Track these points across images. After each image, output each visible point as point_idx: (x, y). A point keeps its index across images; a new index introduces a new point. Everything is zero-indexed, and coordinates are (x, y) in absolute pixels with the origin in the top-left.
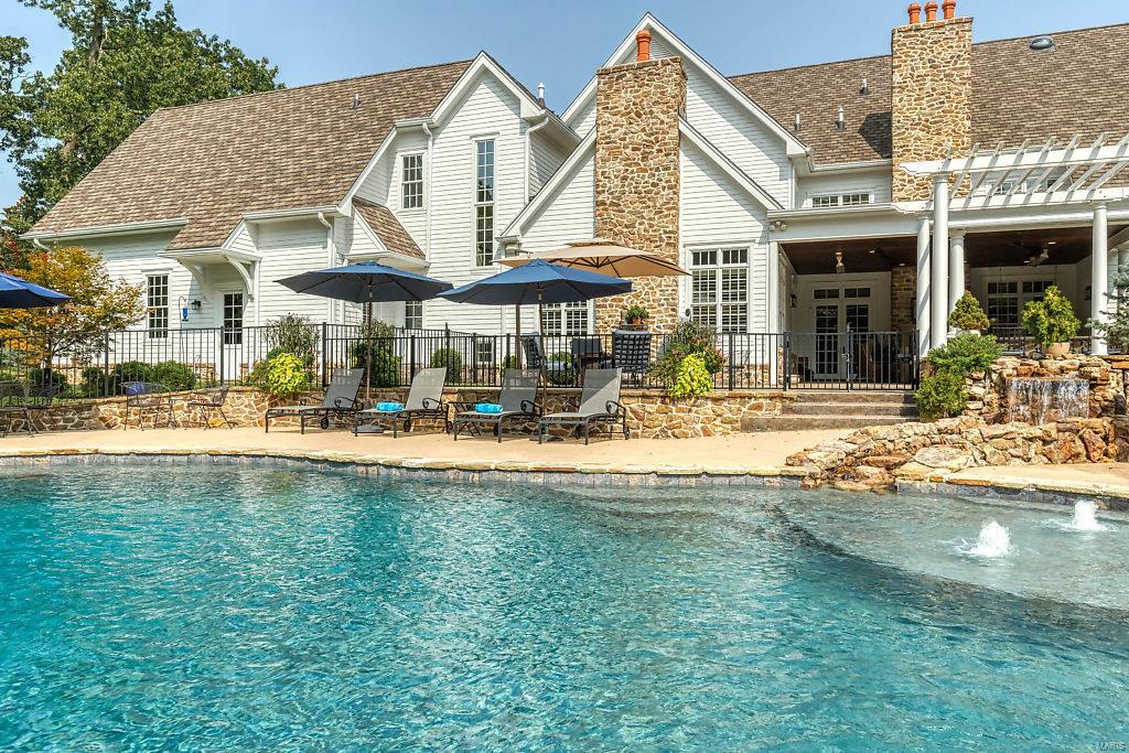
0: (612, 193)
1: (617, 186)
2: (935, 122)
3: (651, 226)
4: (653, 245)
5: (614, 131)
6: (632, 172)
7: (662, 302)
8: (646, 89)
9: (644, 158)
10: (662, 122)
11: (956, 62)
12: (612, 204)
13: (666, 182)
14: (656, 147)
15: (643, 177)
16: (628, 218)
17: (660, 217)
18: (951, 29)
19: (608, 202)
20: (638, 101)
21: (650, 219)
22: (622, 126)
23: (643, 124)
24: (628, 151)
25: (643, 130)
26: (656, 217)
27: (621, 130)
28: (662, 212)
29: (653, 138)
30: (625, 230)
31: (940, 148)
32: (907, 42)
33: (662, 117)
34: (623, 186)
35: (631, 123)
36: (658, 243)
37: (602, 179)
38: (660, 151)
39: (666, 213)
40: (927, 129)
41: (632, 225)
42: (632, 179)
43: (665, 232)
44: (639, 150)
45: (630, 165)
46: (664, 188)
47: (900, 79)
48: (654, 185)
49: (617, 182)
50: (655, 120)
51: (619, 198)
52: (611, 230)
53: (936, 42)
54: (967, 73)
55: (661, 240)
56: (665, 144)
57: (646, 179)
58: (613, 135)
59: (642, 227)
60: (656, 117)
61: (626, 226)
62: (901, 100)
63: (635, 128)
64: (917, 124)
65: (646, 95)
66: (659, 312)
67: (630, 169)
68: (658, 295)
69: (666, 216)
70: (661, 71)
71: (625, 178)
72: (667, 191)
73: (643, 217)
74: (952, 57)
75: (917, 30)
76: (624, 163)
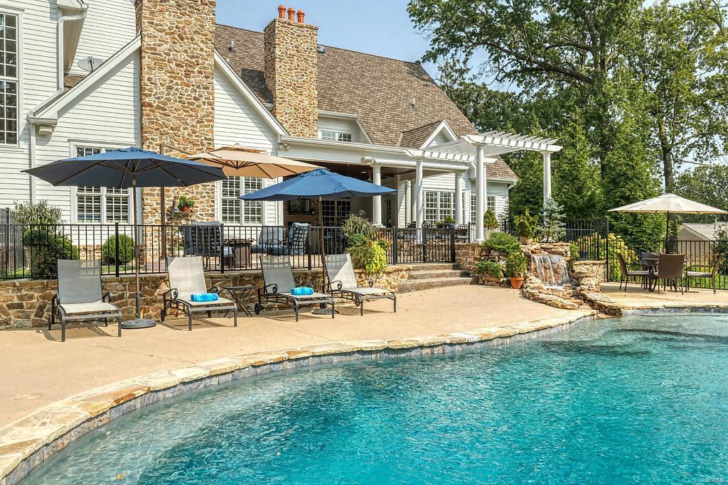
0: (158, 98)
1: (163, 93)
2: (300, 87)
3: (194, 132)
4: (196, 148)
5: (159, 45)
6: (177, 84)
7: (204, 194)
8: (187, 18)
9: (187, 75)
10: (202, 50)
11: (310, 52)
12: (158, 107)
13: (206, 98)
14: (197, 69)
15: (187, 91)
16: (173, 122)
17: (201, 126)
18: (307, 31)
19: (155, 105)
20: (181, 26)
21: (193, 126)
22: (167, 43)
23: (185, 47)
24: (173, 65)
25: (186, 51)
26: (198, 125)
27: (166, 47)
28: (203, 122)
29: (194, 60)
30: (171, 132)
31: (302, 104)
32: (284, 29)
33: (202, 45)
34: (169, 94)
35: (174, 43)
36: (200, 147)
37: (149, 84)
38: (200, 72)
39: (206, 123)
40: (294, 89)
41: (177, 129)
42: (176, 90)
43: (206, 139)
44: (182, 67)
45: (175, 78)
46: (204, 103)
47: (279, 53)
48: (195, 98)
49: (163, 89)
50: (195, 46)
51: (165, 104)
52: (157, 129)
53: (299, 36)
54: (315, 61)
55: (203, 145)
56: (205, 68)
57: (189, 93)
58: (158, 48)
59: (186, 132)
60: (196, 44)
61: (172, 129)
62: (280, 67)
63: (177, 47)
64: (290, 85)
65: (188, 23)
66: (201, 202)
67: (175, 81)
68: (200, 189)
69: (206, 126)
70: (200, 8)
71: (170, 88)
72: (206, 106)
73: (187, 124)
74: (308, 48)
75: (289, 24)
76: (169, 74)
